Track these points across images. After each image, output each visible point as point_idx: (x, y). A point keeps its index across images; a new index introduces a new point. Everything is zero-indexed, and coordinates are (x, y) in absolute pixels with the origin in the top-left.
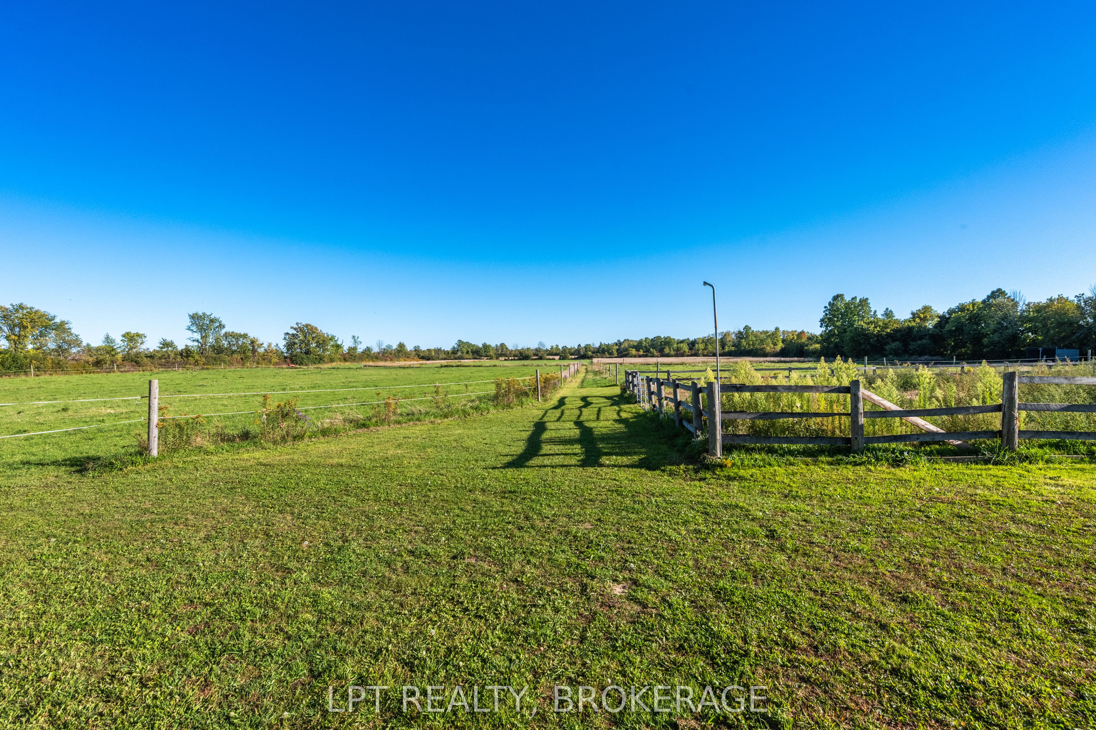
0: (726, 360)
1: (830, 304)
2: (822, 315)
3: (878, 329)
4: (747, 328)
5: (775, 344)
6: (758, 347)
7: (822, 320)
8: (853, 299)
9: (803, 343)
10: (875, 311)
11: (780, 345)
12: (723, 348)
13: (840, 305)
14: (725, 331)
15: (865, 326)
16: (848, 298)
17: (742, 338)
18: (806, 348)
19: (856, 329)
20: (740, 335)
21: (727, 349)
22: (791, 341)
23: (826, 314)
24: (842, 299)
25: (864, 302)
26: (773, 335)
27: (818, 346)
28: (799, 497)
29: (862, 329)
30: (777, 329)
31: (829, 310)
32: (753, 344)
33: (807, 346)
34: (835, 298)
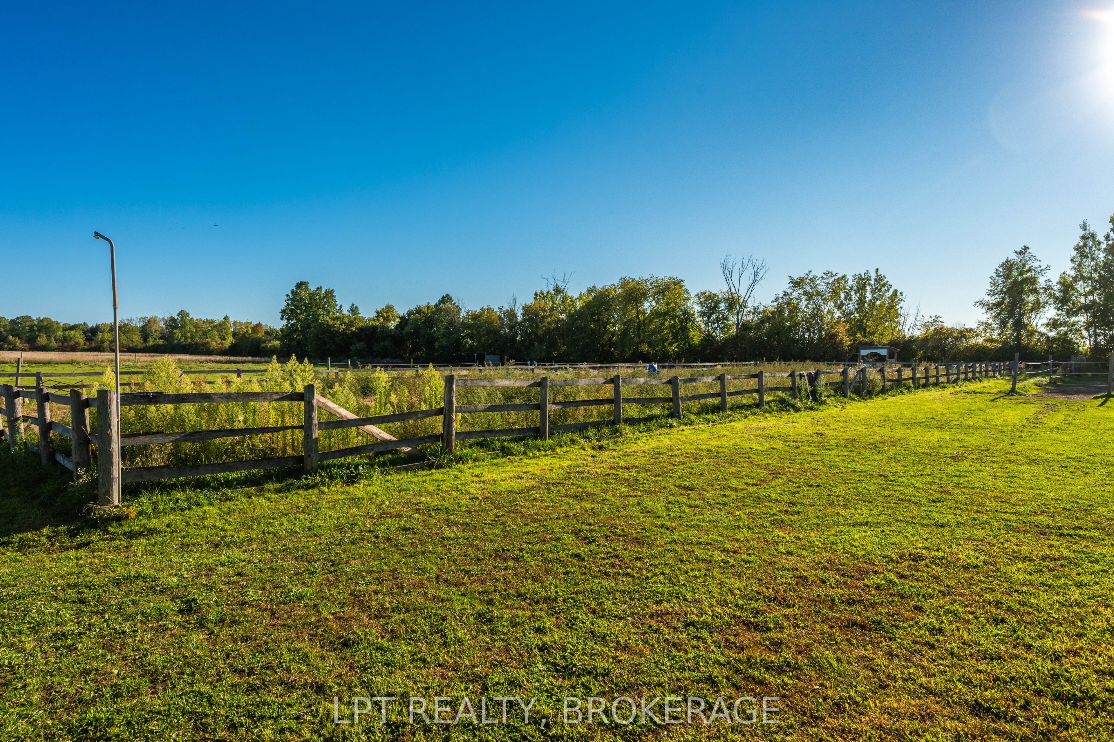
0: (150, 358)
1: (292, 292)
2: (283, 305)
3: (343, 326)
4: (183, 314)
5: (223, 338)
6: (199, 341)
7: (283, 311)
8: (318, 289)
9: (260, 339)
10: (341, 306)
11: (230, 340)
12: (145, 341)
13: (305, 295)
14: (149, 316)
15: (331, 322)
16: (312, 288)
17: (176, 327)
18: (263, 345)
19: (321, 325)
20: (172, 323)
21: (151, 342)
22: (244, 335)
23: (288, 305)
24: (307, 288)
25: (330, 294)
26: (221, 327)
27: (277, 343)
28: (234, 543)
29: (327, 325)
30: (226, 318)
31: (292, 299)
32: (192, 337)
33: (264, 342)
34: (299, 285)
